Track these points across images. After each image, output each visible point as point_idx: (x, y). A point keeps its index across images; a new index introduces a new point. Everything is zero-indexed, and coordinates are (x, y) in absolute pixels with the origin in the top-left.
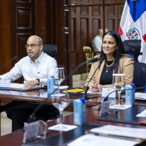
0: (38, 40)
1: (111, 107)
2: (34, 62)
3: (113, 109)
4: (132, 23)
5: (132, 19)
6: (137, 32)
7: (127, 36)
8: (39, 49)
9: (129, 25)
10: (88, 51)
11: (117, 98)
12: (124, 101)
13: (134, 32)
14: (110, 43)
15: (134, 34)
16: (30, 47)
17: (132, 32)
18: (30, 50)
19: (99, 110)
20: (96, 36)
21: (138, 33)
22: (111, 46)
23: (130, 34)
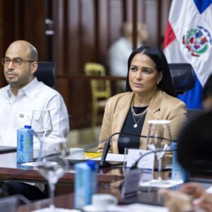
0: (28, 51)
1: (143, 184)
2: (16, 94)
3: (147, 188)
4: (195, 17)
5: (194, 7)
6: (205, 34)
7: (184, 43)
8: (30, 70)
9: (188, 20)
10: (96, 76)
11: (156, 170)
12: (170, 175)
13: (199, 35)
14: (144, 70)
15: (199, 40)
16: (11, 63)
17: (194, 36)
18: (11, 70)
19: (120, 187)
20: (116, 40)
21: (208, 38)
22: (146, 76)
23: (192, 40)
